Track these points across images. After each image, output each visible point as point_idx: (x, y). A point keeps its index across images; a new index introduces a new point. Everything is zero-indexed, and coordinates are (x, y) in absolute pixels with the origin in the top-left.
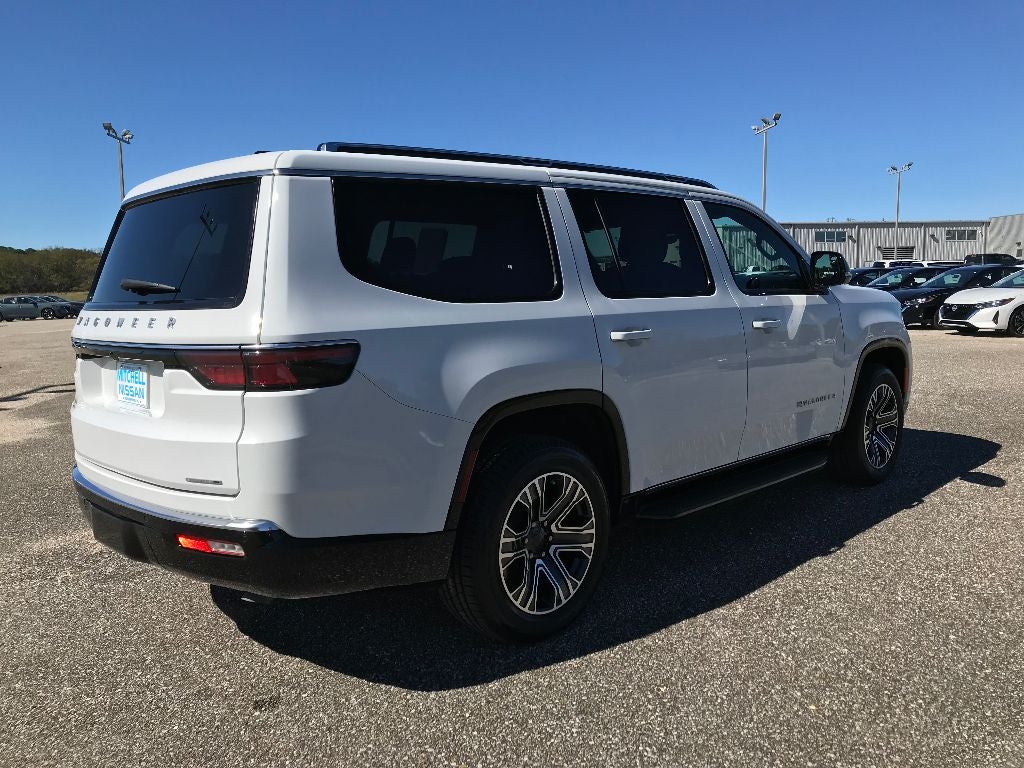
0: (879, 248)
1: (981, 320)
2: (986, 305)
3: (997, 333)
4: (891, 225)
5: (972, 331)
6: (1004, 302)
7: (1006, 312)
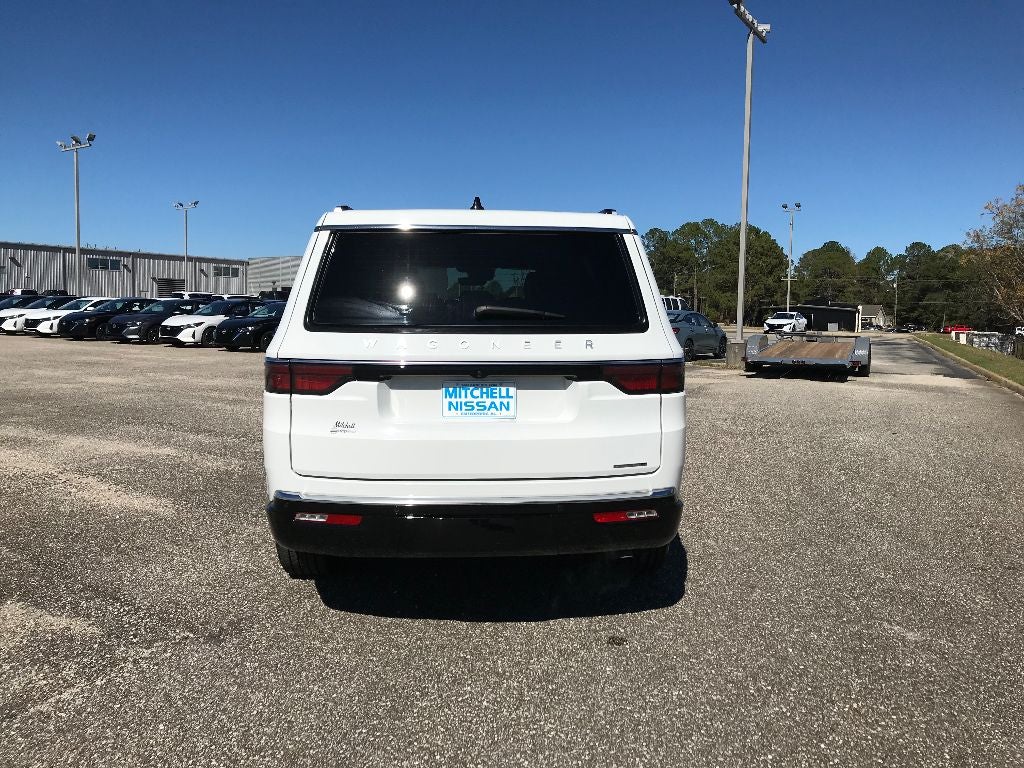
0: (154, 279)
1: (185, 336)
2: (189, 326)
3: (195, 345)
4: (181, 259)
5: (181, 344)
6: (197, 325)
7: (199, 330)
